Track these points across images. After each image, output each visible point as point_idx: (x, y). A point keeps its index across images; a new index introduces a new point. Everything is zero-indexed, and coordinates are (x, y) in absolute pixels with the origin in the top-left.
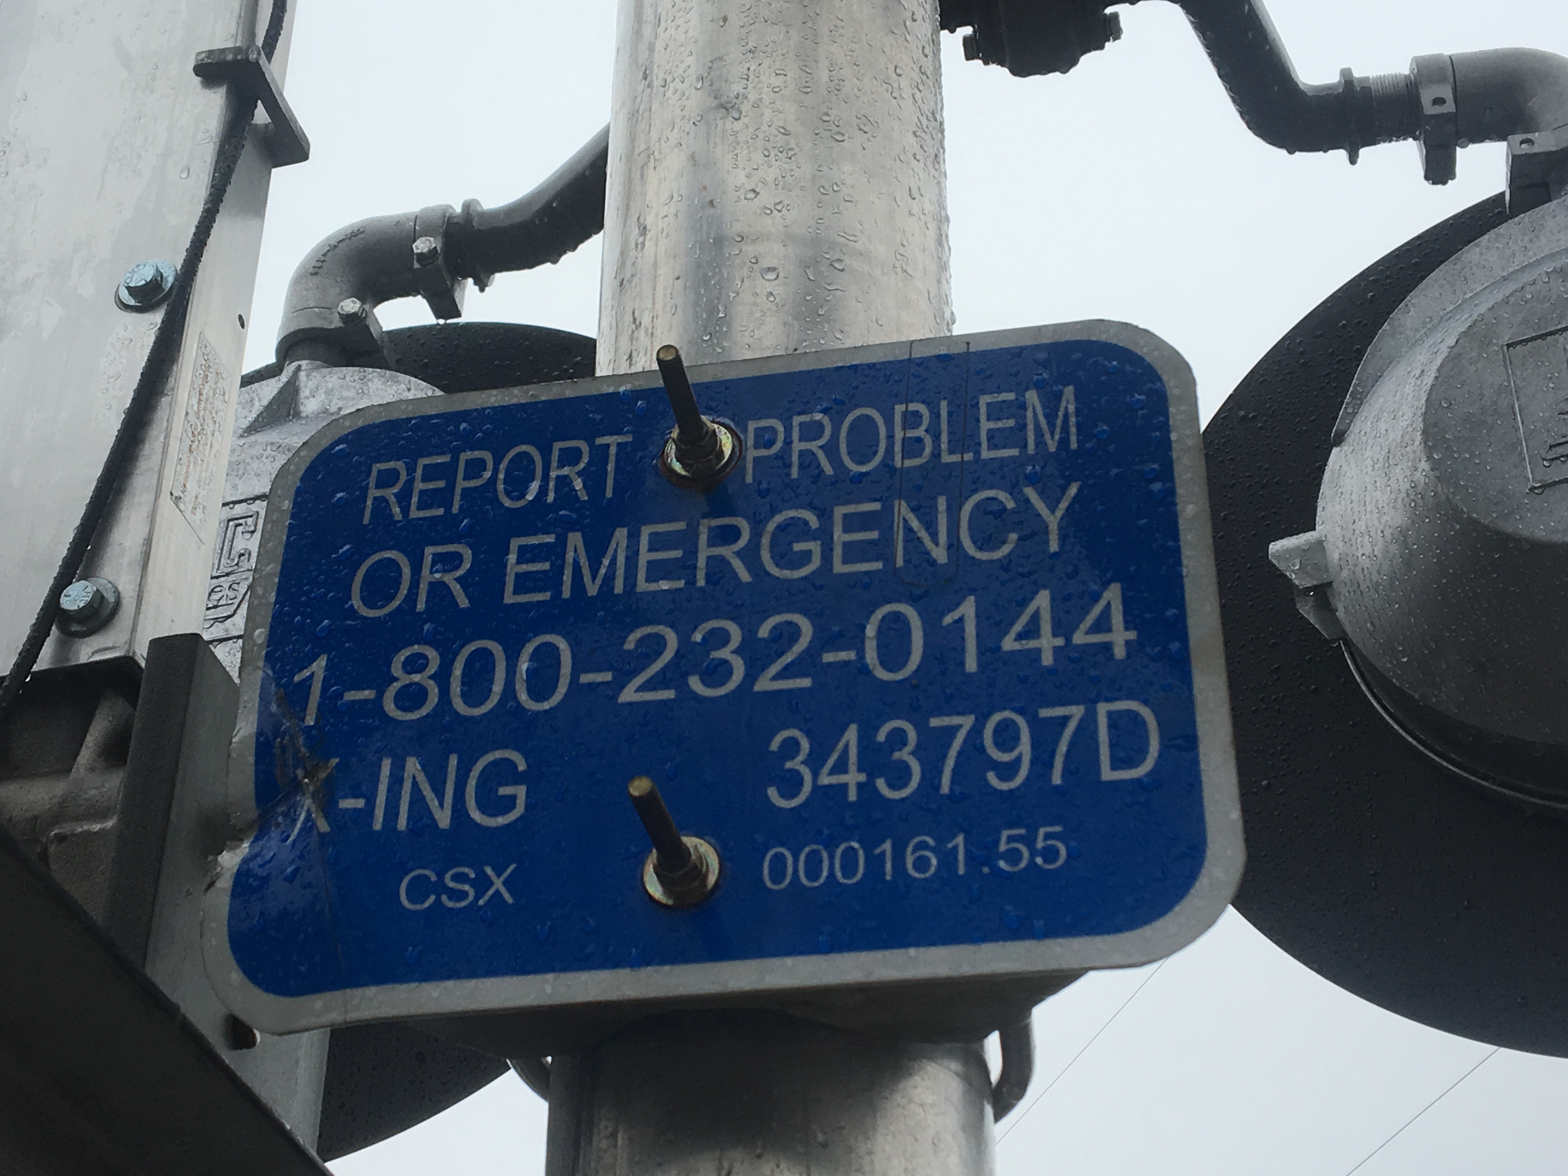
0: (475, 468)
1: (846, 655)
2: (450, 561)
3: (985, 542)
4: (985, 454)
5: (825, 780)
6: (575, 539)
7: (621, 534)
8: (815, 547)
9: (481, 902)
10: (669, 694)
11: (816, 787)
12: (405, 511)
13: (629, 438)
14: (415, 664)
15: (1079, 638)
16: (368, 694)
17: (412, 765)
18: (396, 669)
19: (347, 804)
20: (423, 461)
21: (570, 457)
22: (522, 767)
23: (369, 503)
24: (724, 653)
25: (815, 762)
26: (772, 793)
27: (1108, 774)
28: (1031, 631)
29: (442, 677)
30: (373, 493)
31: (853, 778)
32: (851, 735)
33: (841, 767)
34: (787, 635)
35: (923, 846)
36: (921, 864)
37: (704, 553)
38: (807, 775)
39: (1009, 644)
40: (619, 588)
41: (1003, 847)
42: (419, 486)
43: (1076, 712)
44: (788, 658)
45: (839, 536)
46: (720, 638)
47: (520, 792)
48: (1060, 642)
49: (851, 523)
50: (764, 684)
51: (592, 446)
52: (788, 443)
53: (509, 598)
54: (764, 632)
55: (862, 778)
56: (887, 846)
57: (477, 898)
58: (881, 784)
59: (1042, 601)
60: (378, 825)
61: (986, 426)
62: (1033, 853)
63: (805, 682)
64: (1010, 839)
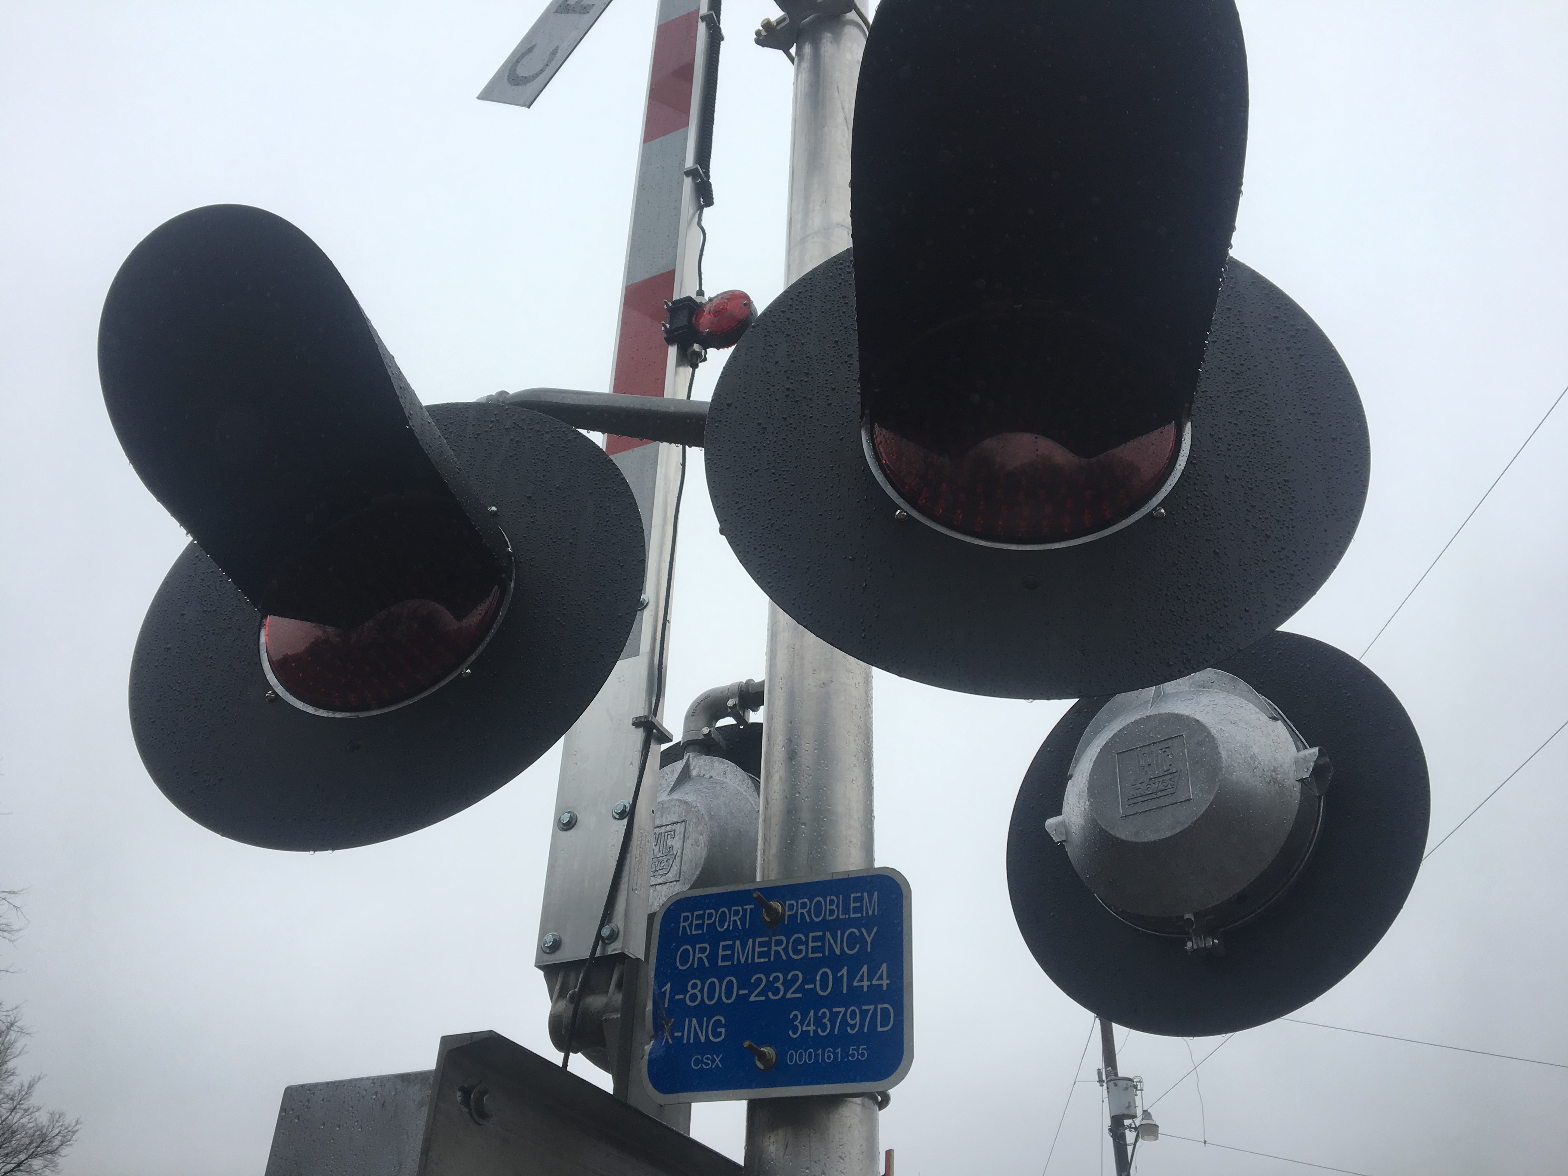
0: (710, 916)
1: (812, 986)
2: (702, 950)
3: (851, 948)
4: (852, 916)
5: (804, 1029)
6: (738, 943)
7: (750, 941)
8: (803, 947)
9: (713, 1067)
10: (763, 998)
11: (802, 1031)
12: (691, 932)
13: (753, 906)
14: (694, 986)
15: (875, 982)
16: (681, 997)
17: (694, 1021)
18: (689, 988)
19: (676, 1034)
20: (696, 913)
21: (736, 913)
22: (723, 1022)
23: (681, 928)
24: (778, 985)
25: (802, 1023)
26: (790, 1032)
27: (879, 1029)
28: (861, 980)
29: (701, 991)
30: (682, 924)
31: (812, 1028)
32: (812, 1013)
33: (808, 1025)
34: (796, 978)
35: (829, 1051)
36: (829, 1057)
37: (774, 948)
38: (799, 1025)
39: (855, 984)
40: (750, 961)
41: (850, 1053)
42: (695, 922)
43: (872, 1007)
44: (795, 987)
45: (811, 944)
46: (777, 979)
47: (723, 1030)
48: (869, 983)
49: (815, 939)
50: (789, 996)
51: (743, 909)
52: (797, 910)
53: (720, 964)
54: (789, 977)
55: (814, 1028)
56: (820, 1051)
57: (712, 1064)
58: (819, 1031)
59: (865, 969)
60: (685, 1041)
61: (852, 905)
62: (858, 1054)
63: (800, 995)
64: (853, 1050)
